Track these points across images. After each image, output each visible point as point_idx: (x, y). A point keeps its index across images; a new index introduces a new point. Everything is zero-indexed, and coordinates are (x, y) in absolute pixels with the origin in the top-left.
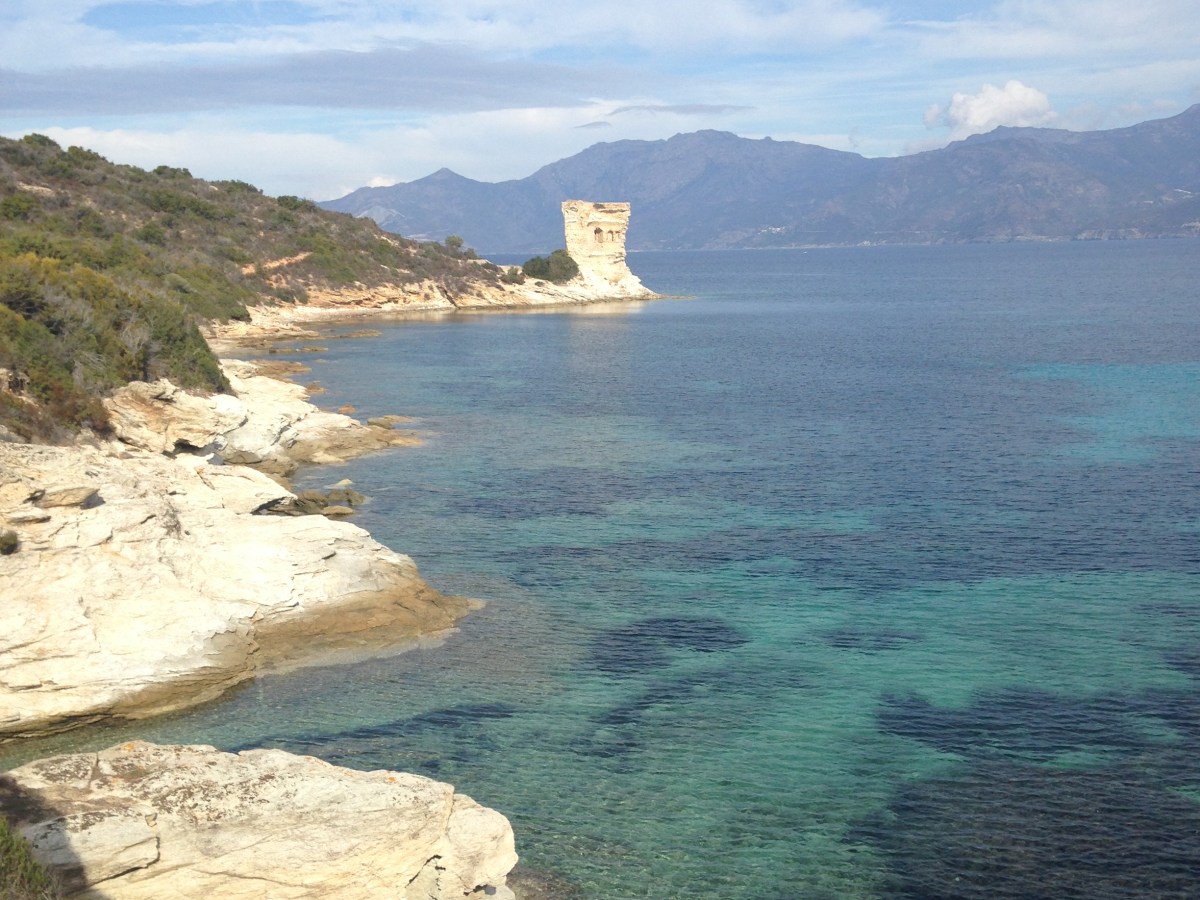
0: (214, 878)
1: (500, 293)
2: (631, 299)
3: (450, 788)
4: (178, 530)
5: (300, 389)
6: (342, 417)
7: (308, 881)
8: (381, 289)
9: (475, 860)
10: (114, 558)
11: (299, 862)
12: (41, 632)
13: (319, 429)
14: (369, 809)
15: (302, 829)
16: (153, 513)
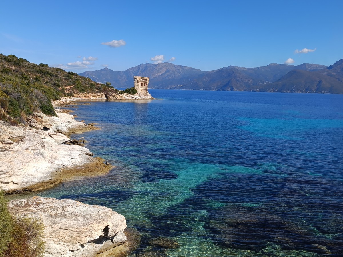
0: (55, 229)
1: (119, 96)
2: (149, 99)
3: (111, 210)
4: (44, 147)
5: (72, 116)
6: (82, 123)
7: (78, 230)
8: (91, 94)
9: (117, 226)
10: (29, 153)
11: (76, 226)
12: (11, 170)
13: (76, 125)
14: (93, 214)
15: (77, 218)
16: (38, 143)
